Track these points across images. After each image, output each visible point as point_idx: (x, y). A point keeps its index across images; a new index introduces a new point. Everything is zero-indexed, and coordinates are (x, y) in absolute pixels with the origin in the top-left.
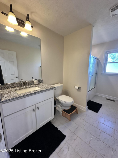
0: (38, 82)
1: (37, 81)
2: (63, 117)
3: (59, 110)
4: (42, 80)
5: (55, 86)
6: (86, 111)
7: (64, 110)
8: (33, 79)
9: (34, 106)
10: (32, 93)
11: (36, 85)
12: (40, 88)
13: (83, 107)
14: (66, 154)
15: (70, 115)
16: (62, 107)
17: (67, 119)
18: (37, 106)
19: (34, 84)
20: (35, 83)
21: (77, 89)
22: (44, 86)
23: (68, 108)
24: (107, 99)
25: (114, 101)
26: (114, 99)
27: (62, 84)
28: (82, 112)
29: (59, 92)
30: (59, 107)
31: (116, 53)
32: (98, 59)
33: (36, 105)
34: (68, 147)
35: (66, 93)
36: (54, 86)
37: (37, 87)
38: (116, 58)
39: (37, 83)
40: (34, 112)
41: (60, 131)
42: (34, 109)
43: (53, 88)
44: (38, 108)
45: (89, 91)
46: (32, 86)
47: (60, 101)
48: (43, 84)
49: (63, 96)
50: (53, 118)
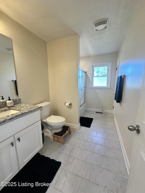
0: (13, 103)
1: (11, 101)
2: (55, 142)
3: (48, 135)
4: (20, 100)
5: (42, 106)
6: (79, 129)
7: (55, 134)
8: (3, 99)
9: (12, 137)
10: (7, 119)
11: (10, 108)
12: (18, 110)
13: (76, 125)
14: (65, 182)
15: (64, 137)
16: (51, 130)
17: (60, 142)
18: (16, 137)
19: (6, 106)
20: (8, 105)
21: (68, 106)
22: (24, 107)
23: (60, 130)
24: (97, 112)
25: (102, 113)
26: (101, 111)
27: (49, 103)
28: (75, 130)
29: (46, 112)
30: (48, 132)
31: (100, 67)
32: (85, 72)
33: (15, 135)
34: (66, 173)
35: (55, 112)
36: (40, 105)
37: (12, 111)
38: (100, 72)
39: (13, 105)
40: (13, 146)
41: (53, 160)
42: (12, 142)
43: (39, 108)
44: (19, 139)
45: (80, 107)
46: (4, 109)
47: (48, 124)
48: (22, 105)
49: (52, 117)
50: (42, 146)
